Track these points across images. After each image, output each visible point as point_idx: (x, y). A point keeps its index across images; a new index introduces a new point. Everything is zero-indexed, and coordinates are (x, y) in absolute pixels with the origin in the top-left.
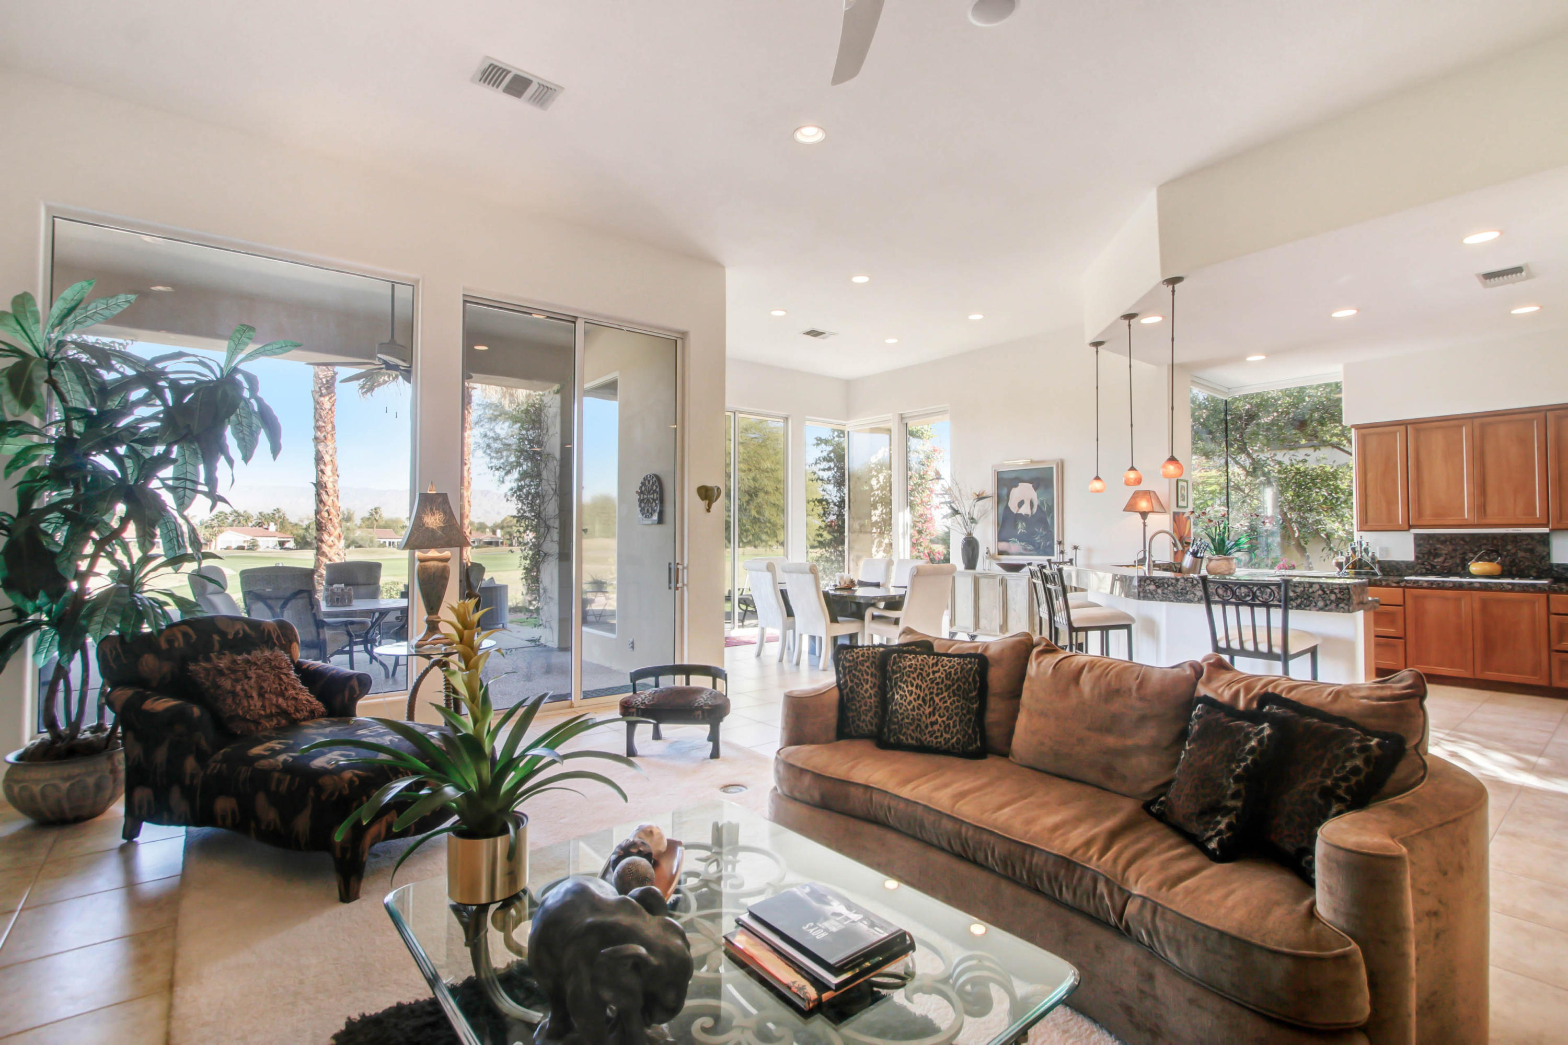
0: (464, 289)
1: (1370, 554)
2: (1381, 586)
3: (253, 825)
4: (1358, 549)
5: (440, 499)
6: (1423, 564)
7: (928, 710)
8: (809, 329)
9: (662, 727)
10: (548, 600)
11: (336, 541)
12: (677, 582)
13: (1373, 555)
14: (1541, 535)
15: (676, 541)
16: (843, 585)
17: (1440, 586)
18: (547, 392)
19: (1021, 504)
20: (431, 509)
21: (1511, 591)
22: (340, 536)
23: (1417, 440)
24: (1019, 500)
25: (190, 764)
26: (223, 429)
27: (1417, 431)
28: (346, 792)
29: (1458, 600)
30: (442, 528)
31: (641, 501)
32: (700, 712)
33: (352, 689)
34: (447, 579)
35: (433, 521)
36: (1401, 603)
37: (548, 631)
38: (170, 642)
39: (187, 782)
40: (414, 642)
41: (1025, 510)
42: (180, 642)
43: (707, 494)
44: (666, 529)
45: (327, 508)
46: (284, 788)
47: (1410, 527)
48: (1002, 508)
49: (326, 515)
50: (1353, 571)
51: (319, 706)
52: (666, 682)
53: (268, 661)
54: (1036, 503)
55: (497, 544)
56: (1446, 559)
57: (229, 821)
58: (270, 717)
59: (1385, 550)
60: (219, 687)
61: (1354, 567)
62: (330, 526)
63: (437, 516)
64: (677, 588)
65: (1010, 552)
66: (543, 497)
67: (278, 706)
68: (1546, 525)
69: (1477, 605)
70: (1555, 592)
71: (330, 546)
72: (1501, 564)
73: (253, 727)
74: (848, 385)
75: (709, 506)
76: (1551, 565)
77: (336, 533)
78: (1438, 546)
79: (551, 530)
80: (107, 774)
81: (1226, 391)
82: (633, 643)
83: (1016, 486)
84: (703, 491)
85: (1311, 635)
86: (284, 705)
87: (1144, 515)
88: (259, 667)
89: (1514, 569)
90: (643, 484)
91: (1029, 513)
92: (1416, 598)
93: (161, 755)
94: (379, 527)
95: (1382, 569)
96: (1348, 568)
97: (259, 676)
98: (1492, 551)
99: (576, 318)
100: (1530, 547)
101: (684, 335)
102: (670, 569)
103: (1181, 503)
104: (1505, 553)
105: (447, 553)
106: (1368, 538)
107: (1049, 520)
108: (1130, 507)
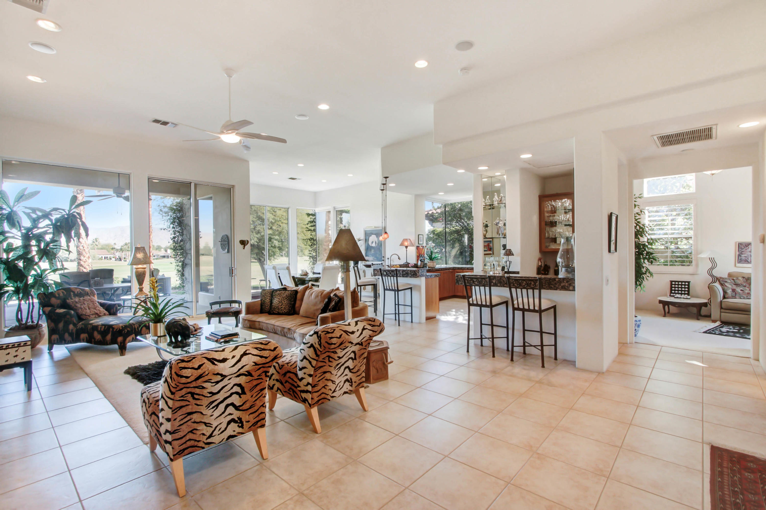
0: (148, 175)
3: (93, 340)
5: (142, 249)
7: (281, 304)
8: (290, 177)
9: (222, 318)
10: (187, 282)
11: (87, 260)
12: (232, 274)
15: (232, 259)
16: (303, 274)
18: (185, 199)
19: (372, 242)
20: (139, 252)
22: (89, 257)
25: (71, 327)
26: (72, 231)
28: (121, 328)
30: (143, 258)
31: (221, 244)
32: (231, 313)
33: (116, 308)
34: (145, 274)
35: (140, 256)
37: (188, 295)
38: (59, 294)
39: (70, 331)
40: (135, 295)
41: (374, 245)
42: (61, 295)
43: (243, 243)
44: (230, 254)
45: (82, 245)
46: (102, 329)
48: (367, 243)
49: (81, 248)
51: (107, 313)
52: (223, 306)
53: (89, 299)
54: (377, 242)
55: (168, 257)
57: (85, 339)
58: (93, 314)
60: (77, 306)
62: (84, 253)
63: (141, 254)
64: (232, 276)
65: (369, 260)
66: (185, 241)
67: (95, 312)
71: (85, 262)
73: (88, 317)
74: (315, 194)
75: (244, 247)
77: (87, 256)
79: (188, 254)
80: (38, 334)
81: (444, 202)
82: (220, 297)
83: (371, 236)
84: (242, 242)
85: (409, 284)
86: (96, 311)
87: (406, 247)
88: (87, 301)
90: (222, 238)
91: (375, 246)
93: (61, 325)
94: (98, 249)
97: (88, 304)
99: (191, 182)
101: (233, 186)
102: (230, 269)
103: (420, 243)
105: (145, 266)
107: (381, 249)
108: (402, 244)
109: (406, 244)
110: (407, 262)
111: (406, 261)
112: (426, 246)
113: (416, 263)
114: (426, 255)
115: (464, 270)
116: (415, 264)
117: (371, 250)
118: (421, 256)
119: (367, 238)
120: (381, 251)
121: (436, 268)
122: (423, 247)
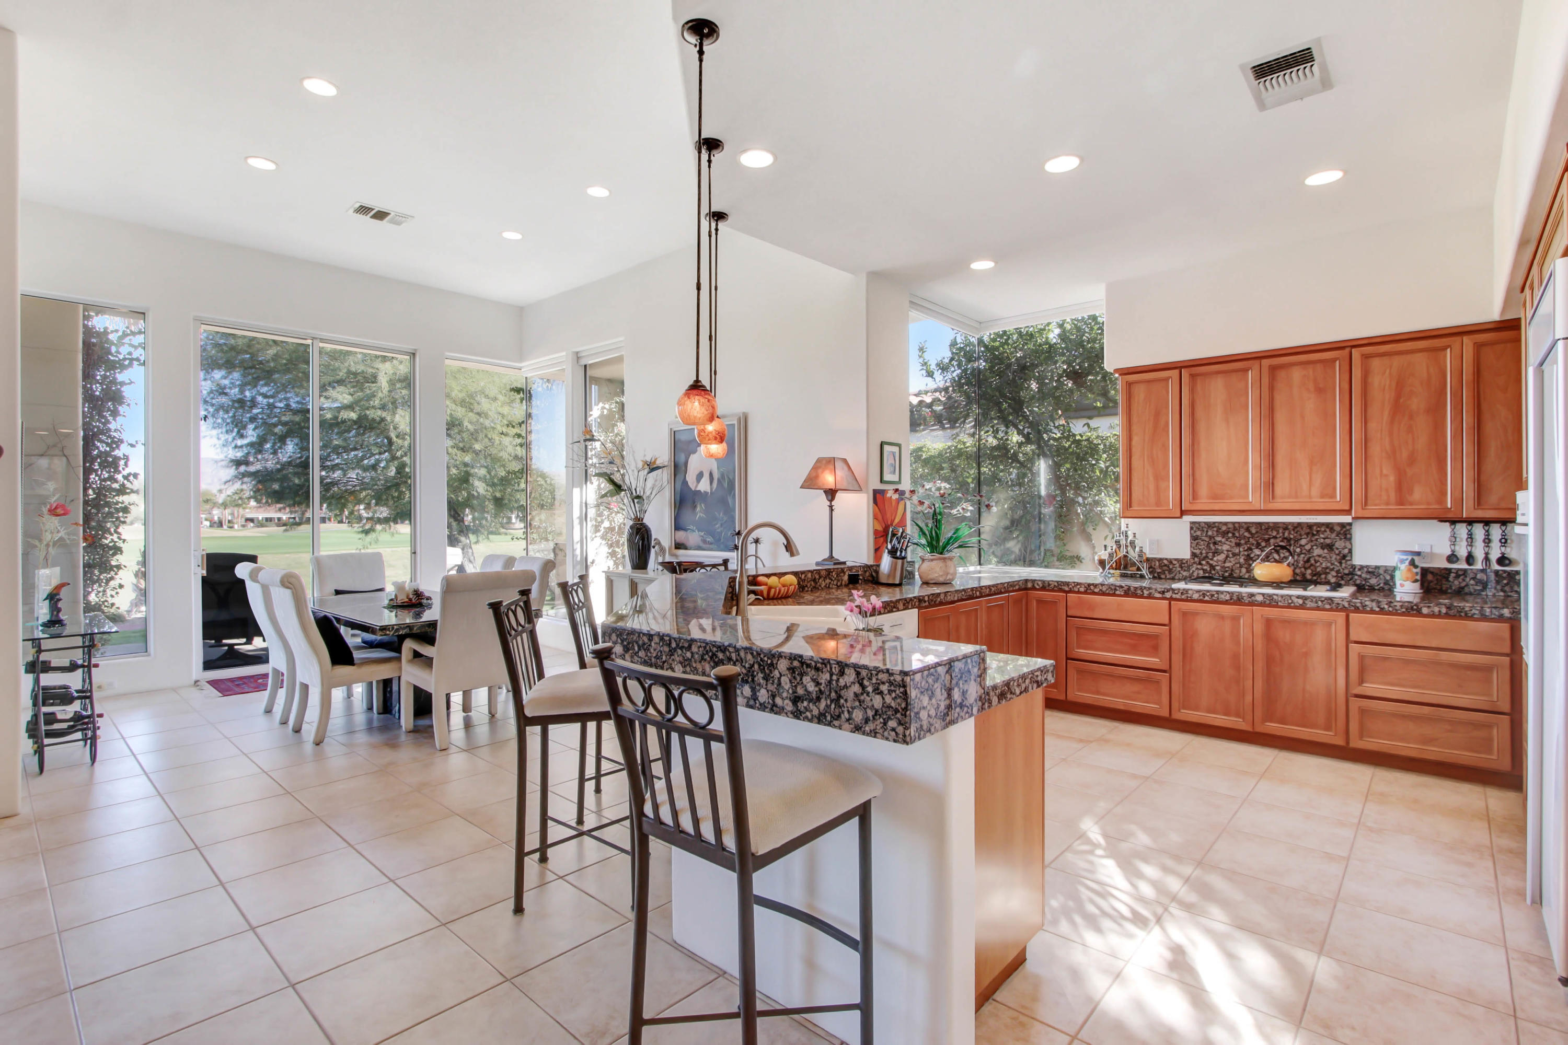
1: (1137, 549)
2: (1142, 597)
4: (1123, 542)
6: (1200, 564)
13: (1141, 551)
14: (1342, 525)
17: (1215, 600)
19: (700, 476)
21: (1302, 607)
23: (1192, 390)
24: (697, 472)
27: (1193, 376)
29: (1235, 619)
36: (1167, 622)
41: (704, 486)
47: (1183, 513)
48: (678, 482)
50: (1118, 571)
54: (716, 476)
56: (1227, 557)
59: (1156, 543)
61: (1118, 568)
65: (688, 544)
68: (1348, 512)
69: (1259, 628)
70: (1357, 610)
72: (1294, 566)
74: (520, 313)
76: (1354, 567)
78: (1218, 539)
81: (976, 325)
83: (695, 451)
87: (831, 494)
89: (1309, 571)
91: (709, 491)
92: (1185, 614)
95: (1152, 570)
96: (1110, 568)
98: (1283, 548)
100: (1328, 541)
103: (887, 477)
104: (1298, 550)
106: (1133, 526)
107: (730, 501)
108: (810, 483)
109: (829, 479)
110: (831, 557)
111: (827, 555)
112: (912, 492)
113: (871, 562)
114: (910, 529)
115: (1070, 591)
116: (867, 567)
117: (695, 507)
118: (894, 535)
119: (682, 458)
120: (729, 511)
121: (958, 584)
122: (902, 493)
